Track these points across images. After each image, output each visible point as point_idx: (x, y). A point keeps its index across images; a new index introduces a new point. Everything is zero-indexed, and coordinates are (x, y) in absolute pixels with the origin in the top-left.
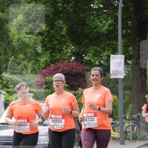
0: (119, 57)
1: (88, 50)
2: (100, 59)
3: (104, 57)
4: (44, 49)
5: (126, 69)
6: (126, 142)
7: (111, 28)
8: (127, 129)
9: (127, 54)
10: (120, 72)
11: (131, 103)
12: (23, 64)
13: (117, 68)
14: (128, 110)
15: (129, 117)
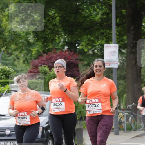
0: (113, 46)
1: (81, 40)
2: (93, 48)
3: (97, 46)
4: (36, 39)
5: (120, 58)
6: (121, 132)
7: (105, 16)
8: (122, 119)
9: (121, 43)
10: (114, 61)
11: (125, 92)
12: (15, 54)
13: (111, 57)
14: (122, 100)
15: (124, 107)
